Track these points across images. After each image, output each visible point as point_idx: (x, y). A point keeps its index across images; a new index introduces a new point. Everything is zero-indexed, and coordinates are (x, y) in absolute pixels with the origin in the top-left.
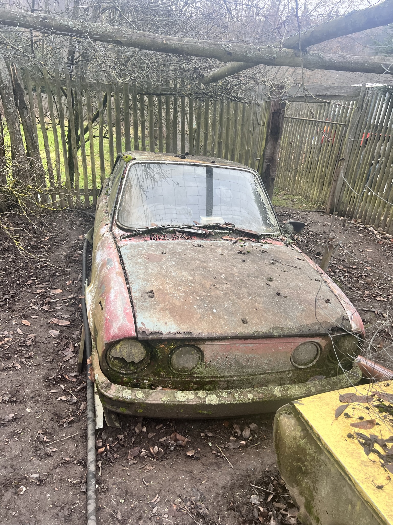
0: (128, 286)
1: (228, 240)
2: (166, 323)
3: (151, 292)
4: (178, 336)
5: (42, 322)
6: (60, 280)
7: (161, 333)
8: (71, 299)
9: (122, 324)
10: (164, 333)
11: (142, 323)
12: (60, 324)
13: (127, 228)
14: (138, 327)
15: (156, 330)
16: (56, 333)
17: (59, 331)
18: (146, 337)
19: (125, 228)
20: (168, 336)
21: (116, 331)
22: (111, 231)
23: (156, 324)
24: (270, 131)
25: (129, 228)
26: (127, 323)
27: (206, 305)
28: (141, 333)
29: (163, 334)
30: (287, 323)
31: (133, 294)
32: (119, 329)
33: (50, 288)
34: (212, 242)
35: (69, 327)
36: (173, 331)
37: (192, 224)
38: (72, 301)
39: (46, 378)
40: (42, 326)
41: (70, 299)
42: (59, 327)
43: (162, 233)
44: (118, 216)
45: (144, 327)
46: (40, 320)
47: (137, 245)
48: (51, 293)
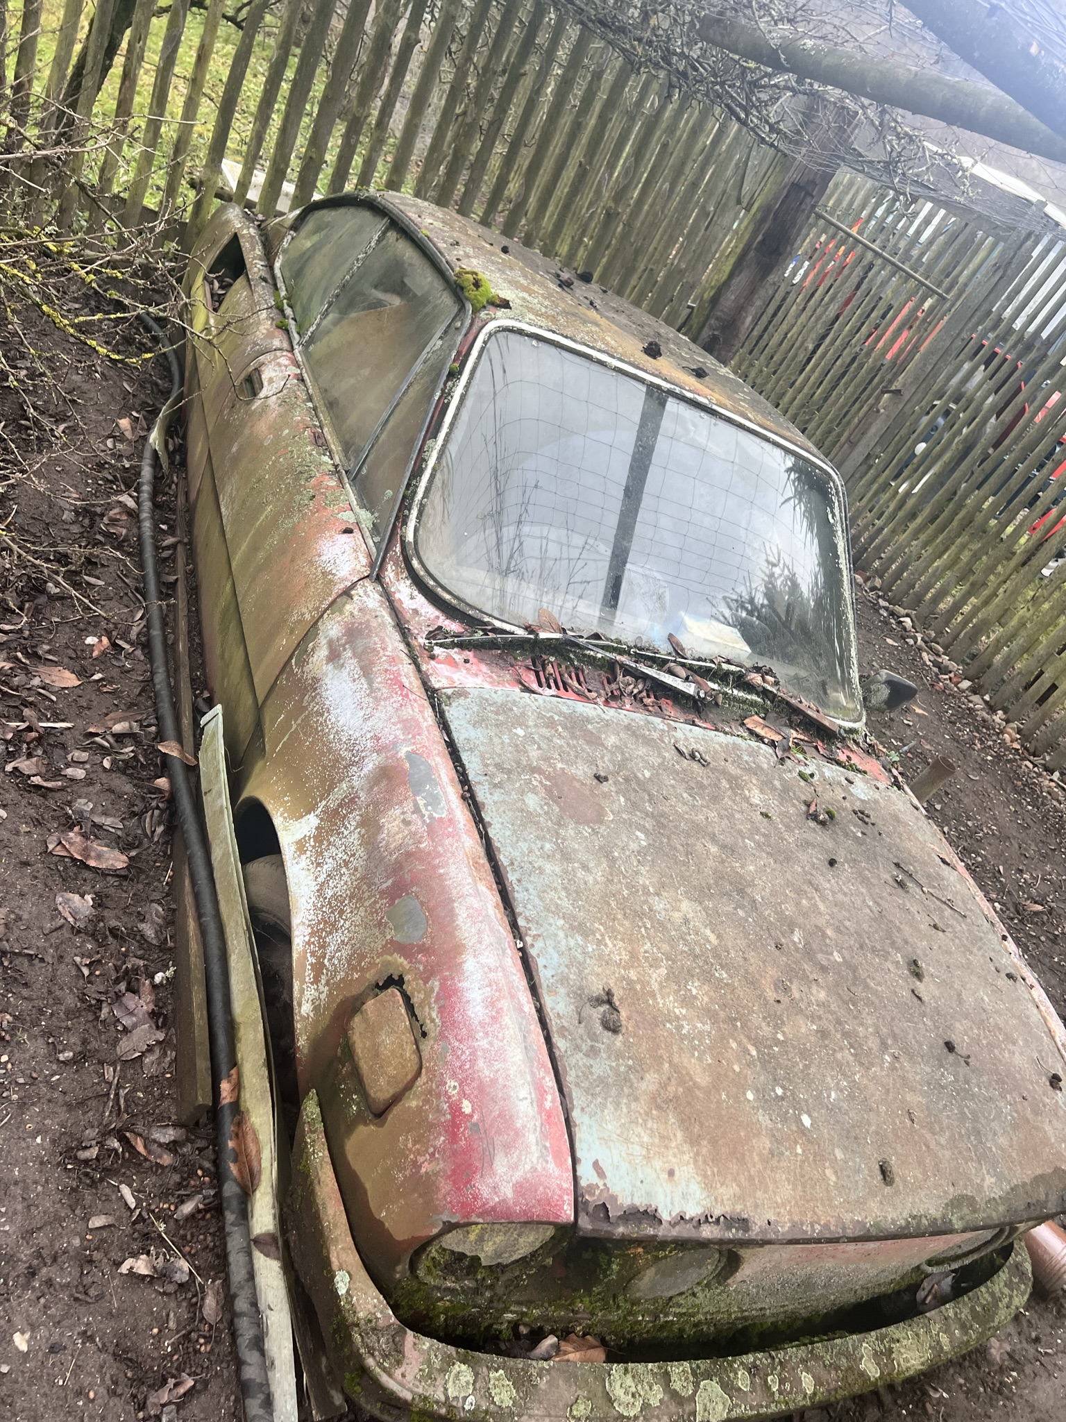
0: (520, 945)
1: (760, 738)
2: (671, 1173)
3: (607, 999)
4: (707, 1232)
5: (23, 840)
6: (64, 622)
7: (651, 1216)
8: (119, 737)
9: (534, 1169)
10: (665, 1216)
11: (596, 1165)
12: (92, 863)
13: (454, 602)
14: (583, 1183)
15: (640, 1202)
16: (80, 904)
17: (88, 898)
18: (606, 1227)
19: (447, 597)
20: (675, 1232)
21: (508, 1192)
22: (379, 579)
23: (641, 1176)
24: (760, 238)
25: (462, 607)
26: (552, 1166)
27: (779, 1091)
28: (591, 1209)
29: (660, 1222)
30: (983, 1180)
31: (548, 1001)
32: (519, 1188)
33: (27, 655)
34: (722, 738)
35: (125, 877)
36: (692, 1211)
37: (664, 649)
38: (128, 750)
39: (68, 1151)
40: (26, 864)
41: (115, 736)
42: (87, 874)
43: (571, 660)
44: (416, 530)
45: (601, 1184)
46: (17, 833)
47: (504, 709)
48: (36, 681)
